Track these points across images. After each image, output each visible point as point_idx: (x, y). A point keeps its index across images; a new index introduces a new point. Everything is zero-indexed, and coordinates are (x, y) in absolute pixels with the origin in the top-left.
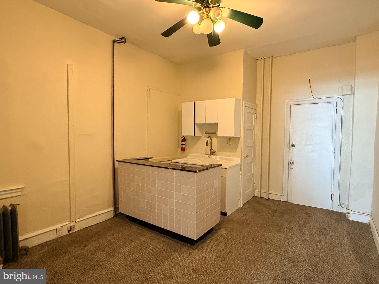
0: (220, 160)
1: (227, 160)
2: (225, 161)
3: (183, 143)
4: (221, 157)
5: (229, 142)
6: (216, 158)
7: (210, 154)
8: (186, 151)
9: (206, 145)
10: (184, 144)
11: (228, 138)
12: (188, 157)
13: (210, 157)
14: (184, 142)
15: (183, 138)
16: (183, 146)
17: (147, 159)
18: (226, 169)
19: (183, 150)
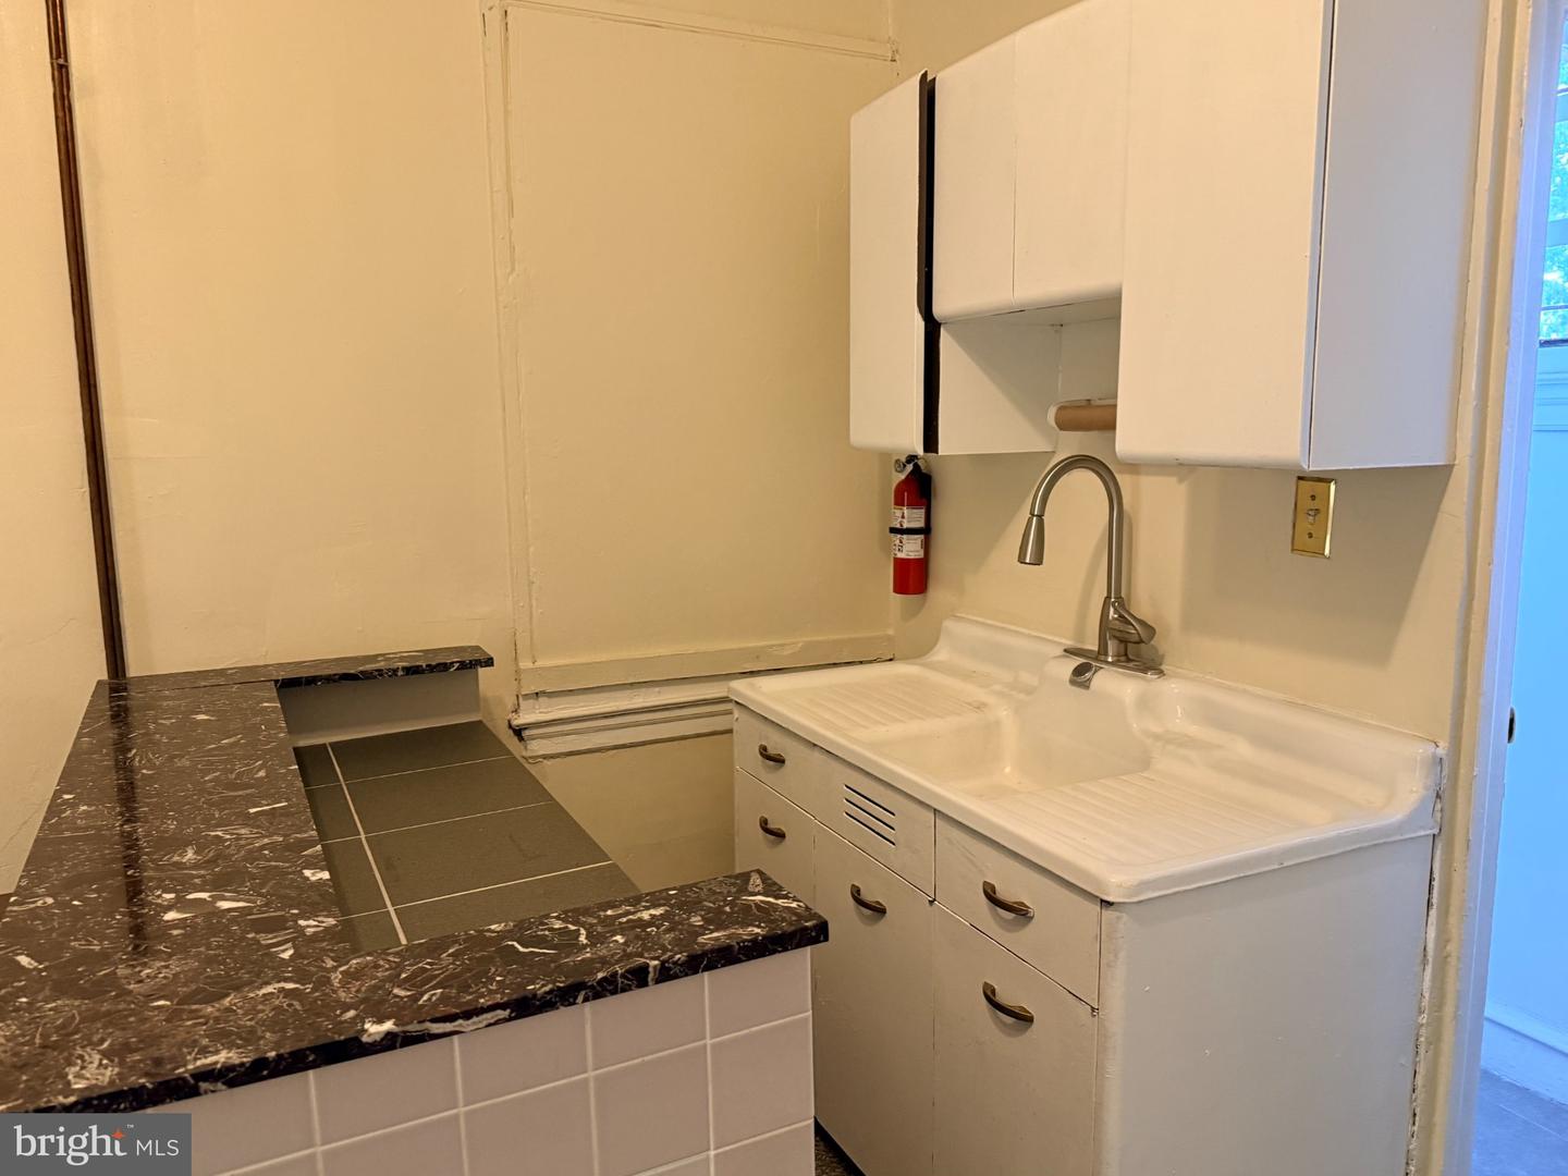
0: (1194, 730)
1: (1263, 738)
2: (1243, 749)
3: (913, 517)
4: (1217, 696)
5: (1305, 524)
6: (1144, 704)
7: (1103, 650)
8: (938, 594)
9: (1022, 560)
10: (920, 524)
11: (1300, 478)
12: (941, 654)
13: (1086, 685)
14: (921, 513)
15: (910, 467)
16: (911, 548)
17: (463, 666)
18: (1108, 914)
19: (912, 578)
